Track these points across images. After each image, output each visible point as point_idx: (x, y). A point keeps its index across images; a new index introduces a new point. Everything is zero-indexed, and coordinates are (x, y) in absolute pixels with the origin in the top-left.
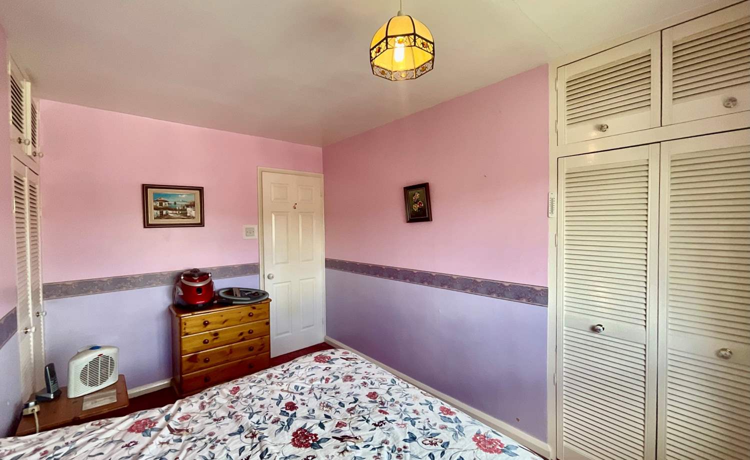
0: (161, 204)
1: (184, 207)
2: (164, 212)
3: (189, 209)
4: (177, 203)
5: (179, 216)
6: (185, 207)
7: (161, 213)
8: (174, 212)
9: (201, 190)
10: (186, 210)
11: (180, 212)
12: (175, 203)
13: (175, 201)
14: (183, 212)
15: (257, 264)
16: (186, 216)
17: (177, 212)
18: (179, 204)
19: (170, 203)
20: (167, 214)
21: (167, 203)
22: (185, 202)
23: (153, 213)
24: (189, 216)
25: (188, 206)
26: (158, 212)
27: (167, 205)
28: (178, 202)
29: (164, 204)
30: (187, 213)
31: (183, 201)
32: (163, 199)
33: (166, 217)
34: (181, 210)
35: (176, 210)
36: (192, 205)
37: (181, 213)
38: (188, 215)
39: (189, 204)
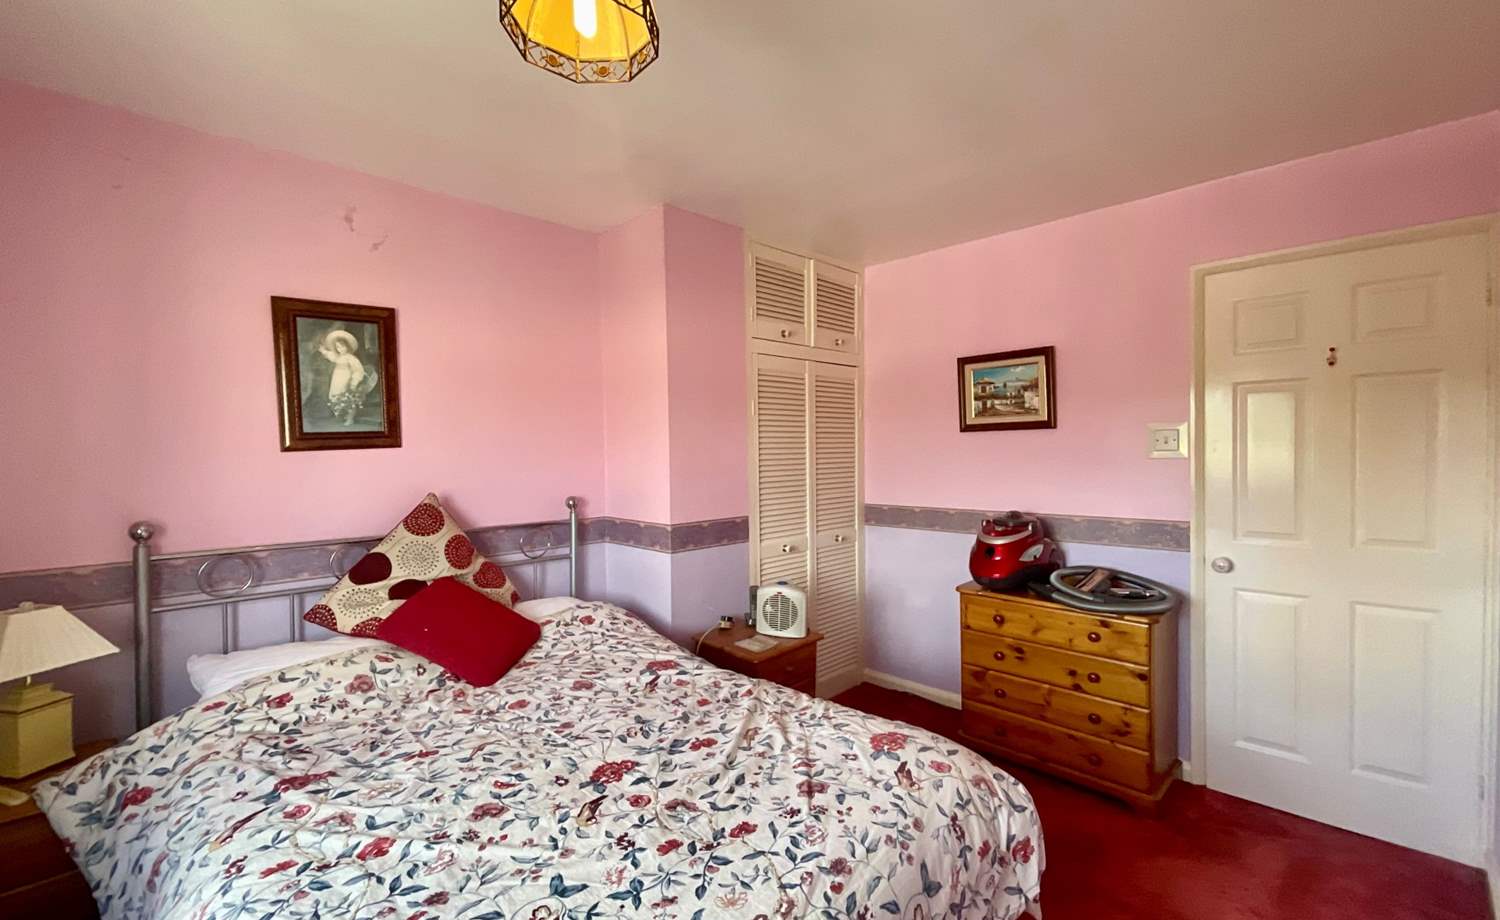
0: (984, 390)
1: (1019, 391)
2: (989, 403)
3: (1027, 395)
4: (1009, 384)
5: (1011, 409)
6: (1022, 391)
7: (985, 404)
8: (1004, 401)
9: (1048, 353)
10: (1023, 396)
11: (1013, 401)
12: (1005, 386)
13: (1005, 380)
14: (1018, 400)
15: (1182, 526)
16: (1023, 408)
17: (1008, 402)
18: (1011, 387)
19: (996, 385)
20: (993, 406)
21: (992, 386)
22: (1020, 380)
23: (973, 406)
24: (1029, 408)
25: (1025, 389)
26: (980, 404)
27: (993, 390)
28: (1009, 381)
29: (988, 388)
30: (1024, 402)
31: (1018, 380)
32: (986, 379)
33: (991, 412)
34: (1015, 397)
35: (1006, 398)
36: (1033, 386)
37: (1015, 403)
38: (1027, 405)
39: (1028, 384)
